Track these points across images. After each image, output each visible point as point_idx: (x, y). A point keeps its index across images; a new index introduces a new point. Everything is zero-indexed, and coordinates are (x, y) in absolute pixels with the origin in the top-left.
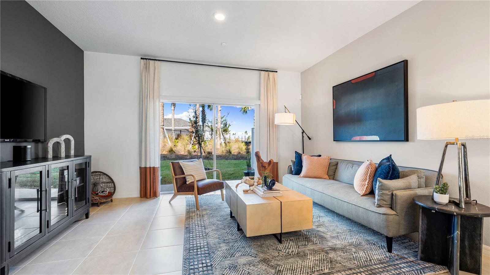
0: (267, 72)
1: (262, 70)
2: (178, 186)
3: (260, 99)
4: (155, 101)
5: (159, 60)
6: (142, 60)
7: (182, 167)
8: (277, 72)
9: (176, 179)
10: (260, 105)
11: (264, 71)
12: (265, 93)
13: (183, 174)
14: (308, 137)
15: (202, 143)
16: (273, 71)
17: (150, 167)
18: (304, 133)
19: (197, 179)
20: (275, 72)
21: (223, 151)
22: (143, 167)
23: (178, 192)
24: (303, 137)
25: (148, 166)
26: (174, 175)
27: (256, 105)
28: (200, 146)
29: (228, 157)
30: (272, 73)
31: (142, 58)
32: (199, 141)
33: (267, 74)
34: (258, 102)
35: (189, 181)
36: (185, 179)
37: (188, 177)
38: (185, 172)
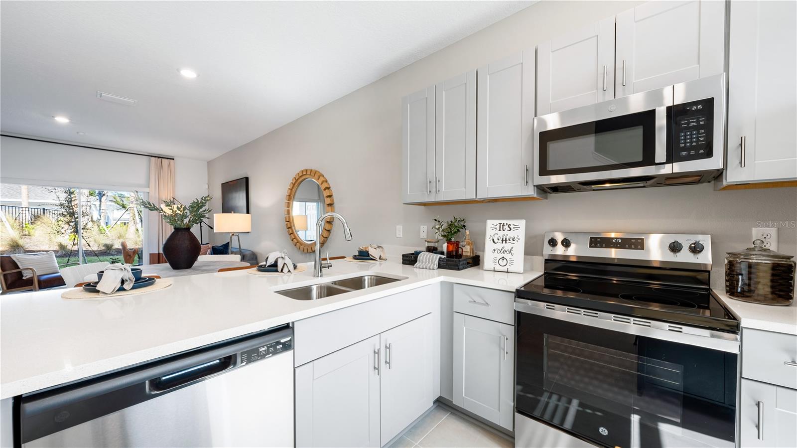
0: (159, 159)
1: (152, 156)
2: (9, 282)
3: (149, 187)
7: (16, 261)
8: (173, 159)
9: (5, 275)
10: (149, 193)
11: (155, 157)
12: (155, 182)
14: (209, 226)
16: (168, 158)
19: (38, 274)
20: (171, 159)
24: (201, 226)
26: (1, 271)
27: (144, 192)
30: (166, 160)
32: (77, 229)
33: (159, 161)
34: (147, 190)
35: (27, 275)
36: (20, 274)
37: (27, 271)
38: (20, 267)
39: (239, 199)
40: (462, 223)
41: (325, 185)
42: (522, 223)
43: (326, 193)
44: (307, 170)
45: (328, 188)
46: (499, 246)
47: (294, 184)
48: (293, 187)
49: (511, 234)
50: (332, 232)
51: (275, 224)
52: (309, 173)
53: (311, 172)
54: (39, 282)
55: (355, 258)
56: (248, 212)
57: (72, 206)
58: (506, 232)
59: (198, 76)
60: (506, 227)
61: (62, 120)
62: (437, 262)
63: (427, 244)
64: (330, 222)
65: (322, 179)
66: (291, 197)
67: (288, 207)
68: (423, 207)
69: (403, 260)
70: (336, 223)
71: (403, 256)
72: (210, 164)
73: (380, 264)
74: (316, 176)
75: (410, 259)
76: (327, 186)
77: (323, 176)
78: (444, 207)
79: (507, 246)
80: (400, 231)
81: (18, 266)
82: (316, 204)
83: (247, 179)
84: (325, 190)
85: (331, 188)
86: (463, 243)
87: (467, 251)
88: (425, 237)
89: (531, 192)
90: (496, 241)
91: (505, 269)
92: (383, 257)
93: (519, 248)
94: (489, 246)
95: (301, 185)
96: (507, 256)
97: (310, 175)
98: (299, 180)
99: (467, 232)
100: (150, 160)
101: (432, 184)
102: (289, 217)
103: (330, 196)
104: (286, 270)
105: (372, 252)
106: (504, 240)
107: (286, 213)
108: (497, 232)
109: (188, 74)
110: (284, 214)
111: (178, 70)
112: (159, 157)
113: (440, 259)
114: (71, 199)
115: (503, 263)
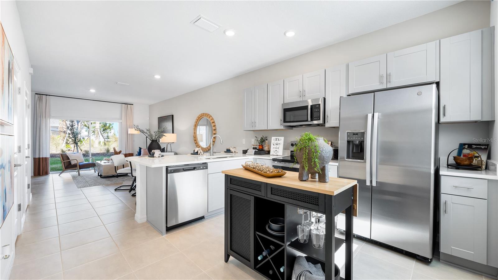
2: (66, 166)
3: (121, 119)
4: (47, 119)
5: (49, 95)
6: (36, 95)
8: (133, 105)
9: (64, 163)
11: (124, 104)
12: (125, 117)
13: (69, 159)
15: (79, 142)
16: (130, 104)
17: (43, 158)
18: (147, 138)
19: (79, 162)
21: (101, 149)
22: (37, 157)
23: (65, 169)
24: (147, 140)
25: (41, 157)
26: (62, 160)
28: (77, 145)
29: (106, 154)
30: (130, 105)
31: (36, 94)
32: (76, 141)
33: (126, 106)
34: (121, 121)
35: (73, 163)
36: (70, 162)
37: (73, 161)
38: (70, 159)
39: (168, 125)
40: (266, 138)
41: (212, 121)
42: (282, 138)
43: (213, 125)
44: (204, 114)
45: (214, 122)
46: (275, 146)
47: (198, 120)
48: (197, 121)
49: (279, 142)
50: (215, 142)
51: (188, 138)
52: (205, 115)
53: (206, 115)
54: (79, 165)
55: (225, 152)
56: (173, 133)
57: (73, 129)
58: (278, 141)
59: (161, 77)
60: (278, 139)
61: (93, 91)
62: (254, 152)
63: (253, 146)
64: (214, 138)
65: (211, 118)
66: (196, 126)
67: (195, 130)
68: (253, 131)
69: (243, 152)
70: (217, 139)
71: (243, 151)
72: (151, 107)
73: (235, 154)
74: (209, 116)
75: (245, 152)
76: (213, 121)
77: (211, 116)
78: (259, 131)
79: (278, 146)
80: (244, 141)
81: (69, 158)
82: (205, 127)
83: (173, 116)
84: (212, 123)
85: (215, 122)
86: (265, 146)
87: (266, 148)
88: (253, 144)
89: (282, 128)
90: (274, 144)
91: (276, 154)
92: (236, 151)
93: (281, 147)
94: (272, 146)
95: (201, 120)
96: (277, 150)
97: (206, 116)
98: (199, 118)
99: (267, 141)
100: (122, 105)
101: (253, 124)
102: (195, 135)
103: (215, 126)
104: (201, 154)
105: (232, 149)
106: (277, 144)
107: (194, 133)
108: (275, 141)
109: (157, 77)
110: (192, 134)
111: (154, 76)
112: (126, 104)
113: (255, 151)
114: (73, 125)
115: (276, 152)
